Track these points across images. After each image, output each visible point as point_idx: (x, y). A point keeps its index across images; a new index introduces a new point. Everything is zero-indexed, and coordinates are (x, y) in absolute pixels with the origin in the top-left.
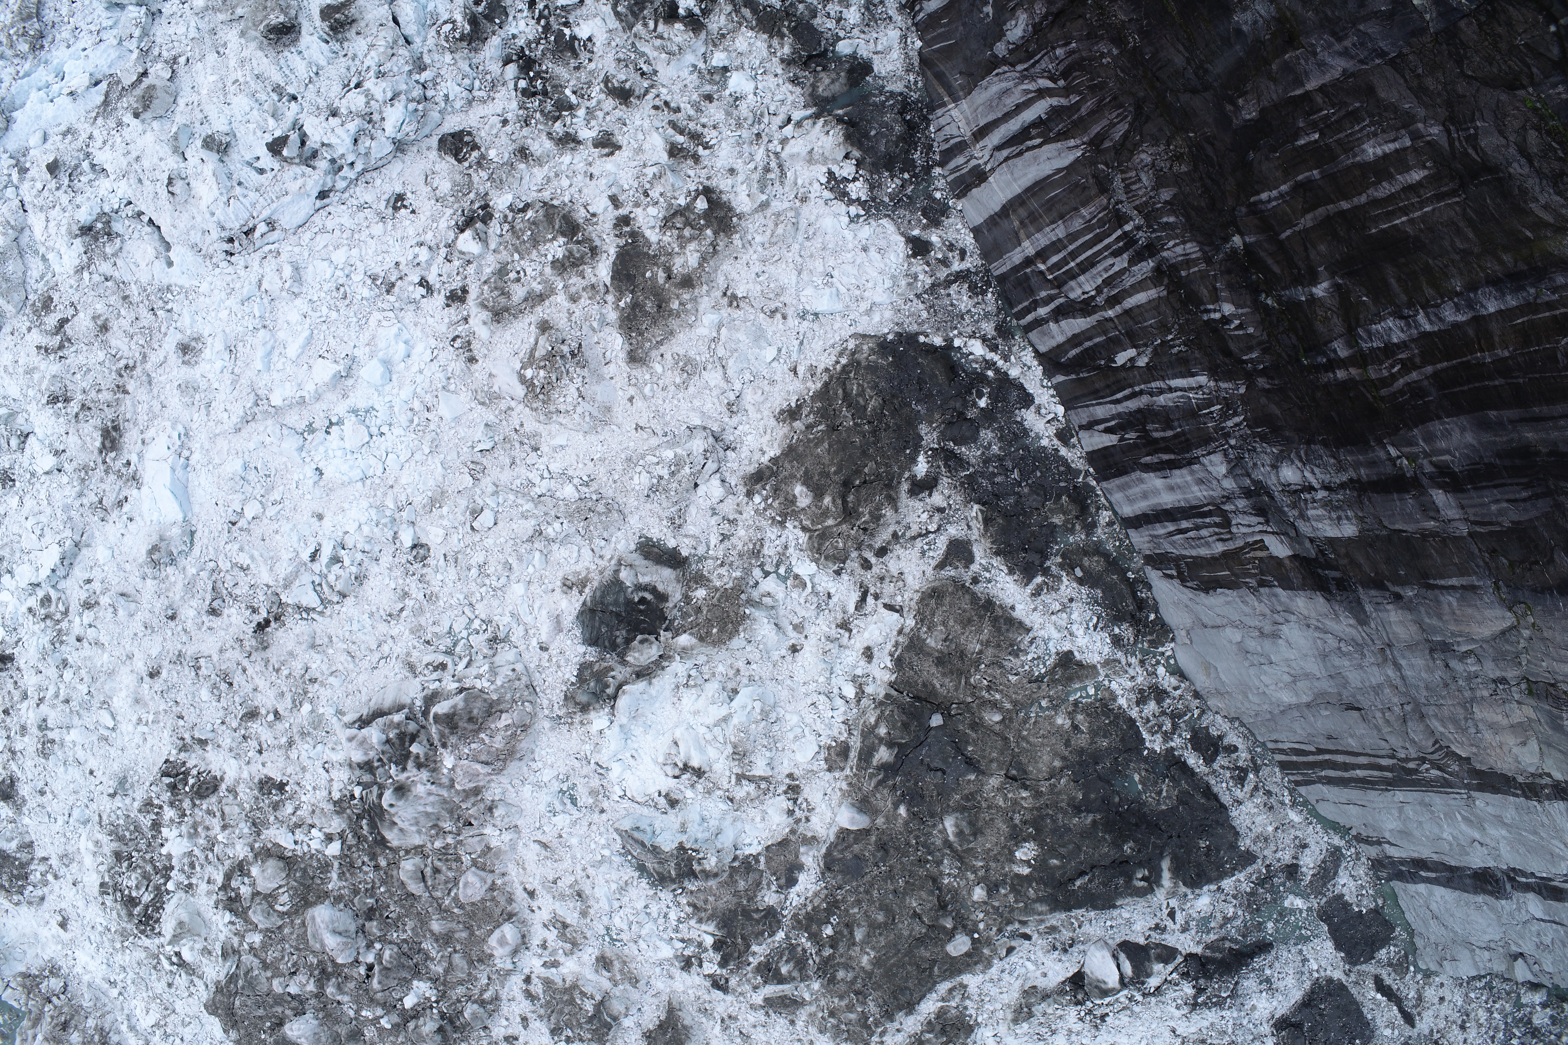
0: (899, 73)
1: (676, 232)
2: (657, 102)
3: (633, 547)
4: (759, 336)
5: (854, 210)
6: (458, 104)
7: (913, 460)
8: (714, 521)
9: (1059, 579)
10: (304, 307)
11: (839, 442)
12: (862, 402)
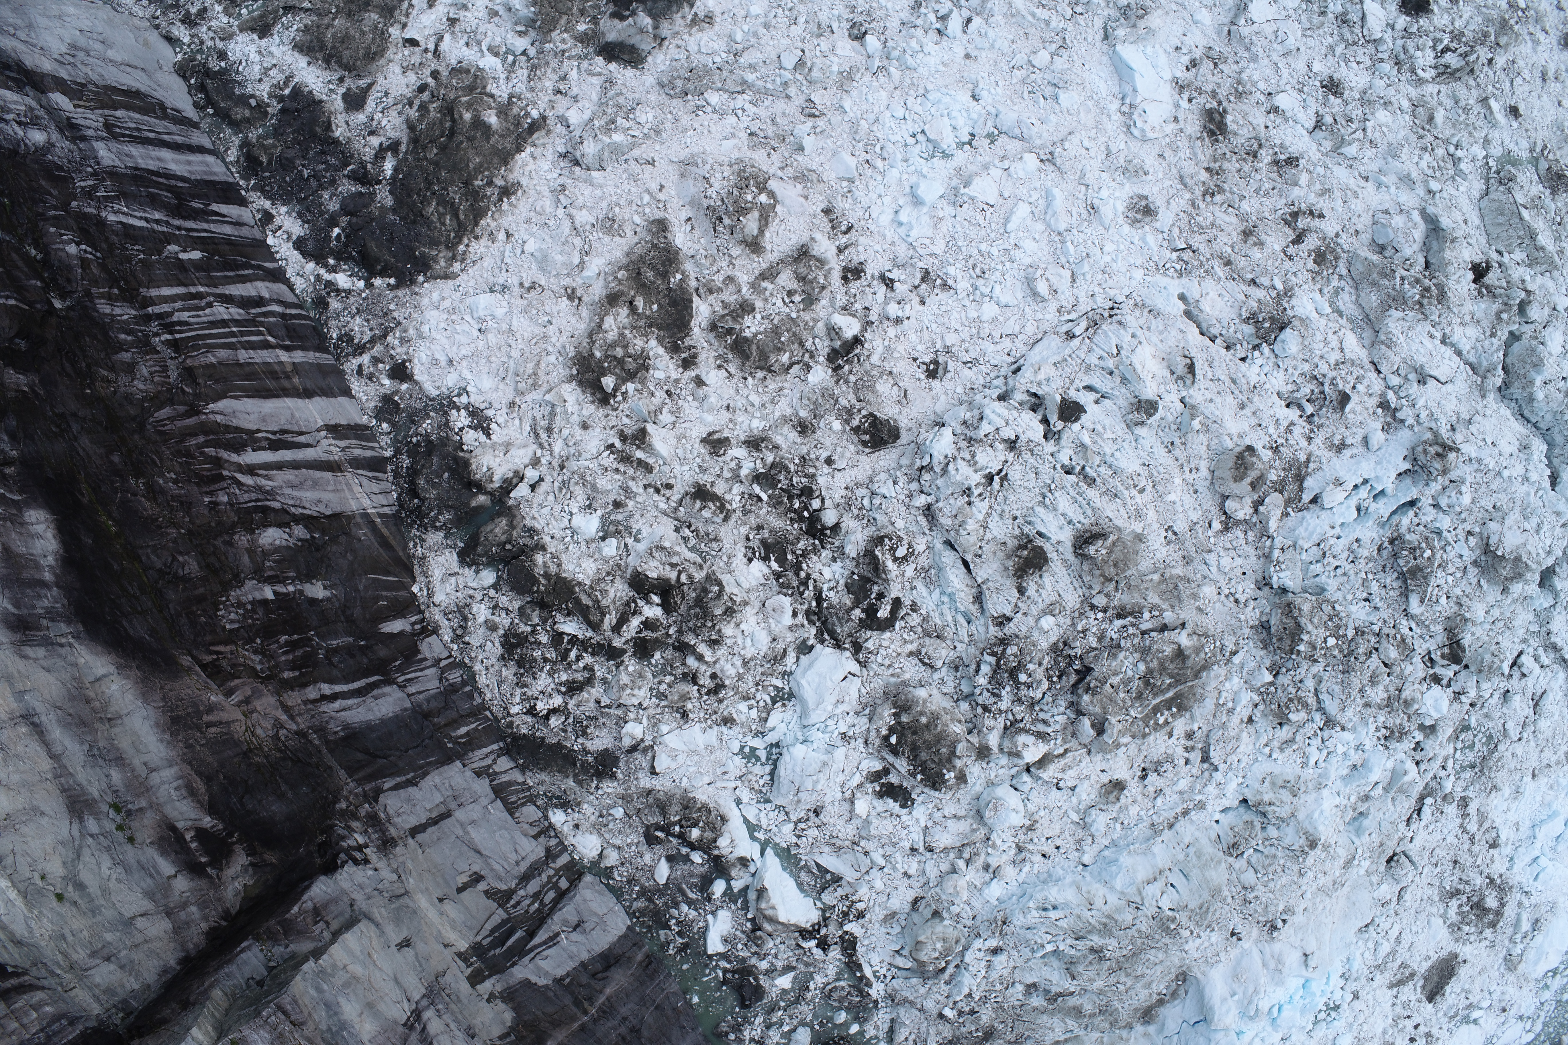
0: (433, 554)
1: (631, 351)
2: (668, 493)
3: (650, 59)
4: (543, 261)
5: (464, 399)
6: (883, 476)
7: (396, 170)
8: (575, 91)
9: (270, 96)
10: (1017, 254)
11: (460, 170)
12: (441, 209)
